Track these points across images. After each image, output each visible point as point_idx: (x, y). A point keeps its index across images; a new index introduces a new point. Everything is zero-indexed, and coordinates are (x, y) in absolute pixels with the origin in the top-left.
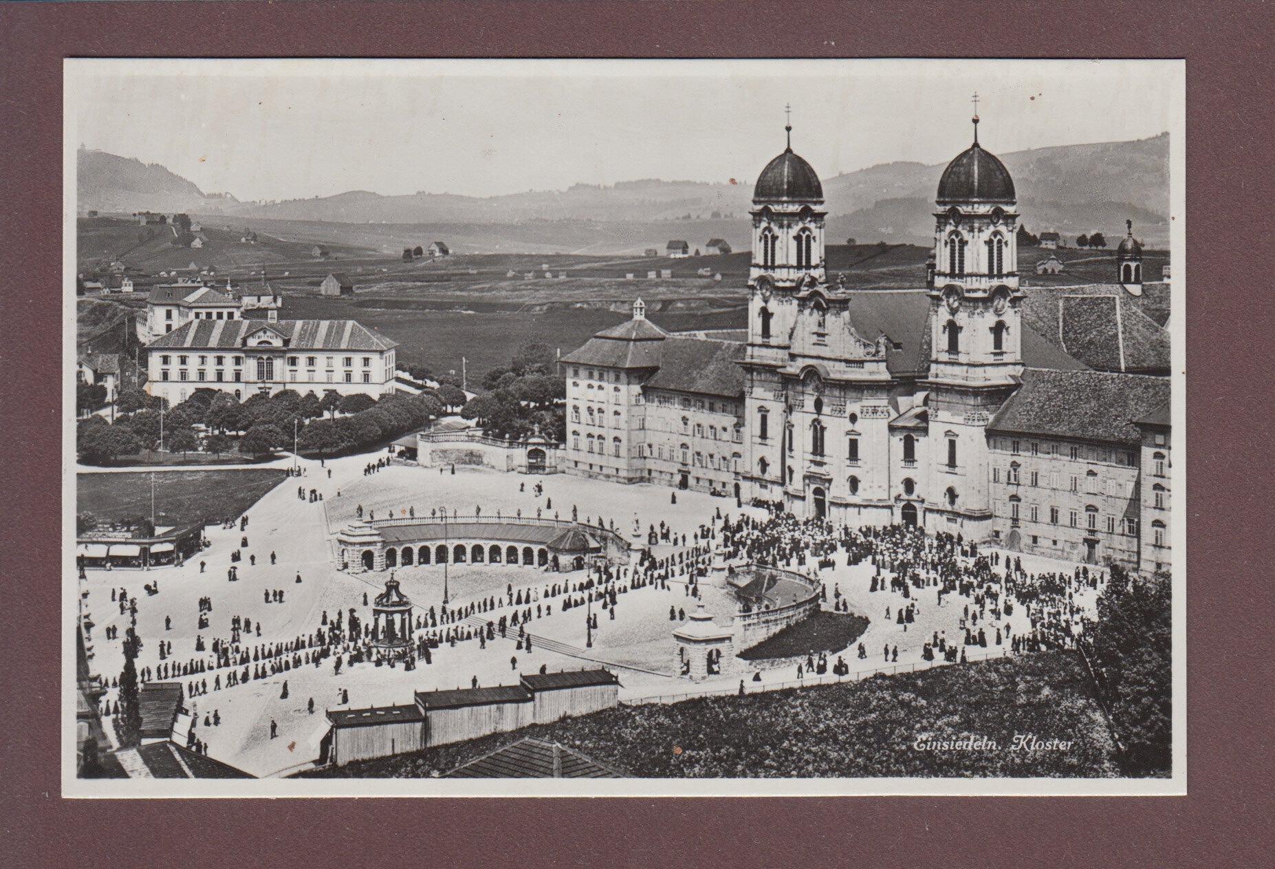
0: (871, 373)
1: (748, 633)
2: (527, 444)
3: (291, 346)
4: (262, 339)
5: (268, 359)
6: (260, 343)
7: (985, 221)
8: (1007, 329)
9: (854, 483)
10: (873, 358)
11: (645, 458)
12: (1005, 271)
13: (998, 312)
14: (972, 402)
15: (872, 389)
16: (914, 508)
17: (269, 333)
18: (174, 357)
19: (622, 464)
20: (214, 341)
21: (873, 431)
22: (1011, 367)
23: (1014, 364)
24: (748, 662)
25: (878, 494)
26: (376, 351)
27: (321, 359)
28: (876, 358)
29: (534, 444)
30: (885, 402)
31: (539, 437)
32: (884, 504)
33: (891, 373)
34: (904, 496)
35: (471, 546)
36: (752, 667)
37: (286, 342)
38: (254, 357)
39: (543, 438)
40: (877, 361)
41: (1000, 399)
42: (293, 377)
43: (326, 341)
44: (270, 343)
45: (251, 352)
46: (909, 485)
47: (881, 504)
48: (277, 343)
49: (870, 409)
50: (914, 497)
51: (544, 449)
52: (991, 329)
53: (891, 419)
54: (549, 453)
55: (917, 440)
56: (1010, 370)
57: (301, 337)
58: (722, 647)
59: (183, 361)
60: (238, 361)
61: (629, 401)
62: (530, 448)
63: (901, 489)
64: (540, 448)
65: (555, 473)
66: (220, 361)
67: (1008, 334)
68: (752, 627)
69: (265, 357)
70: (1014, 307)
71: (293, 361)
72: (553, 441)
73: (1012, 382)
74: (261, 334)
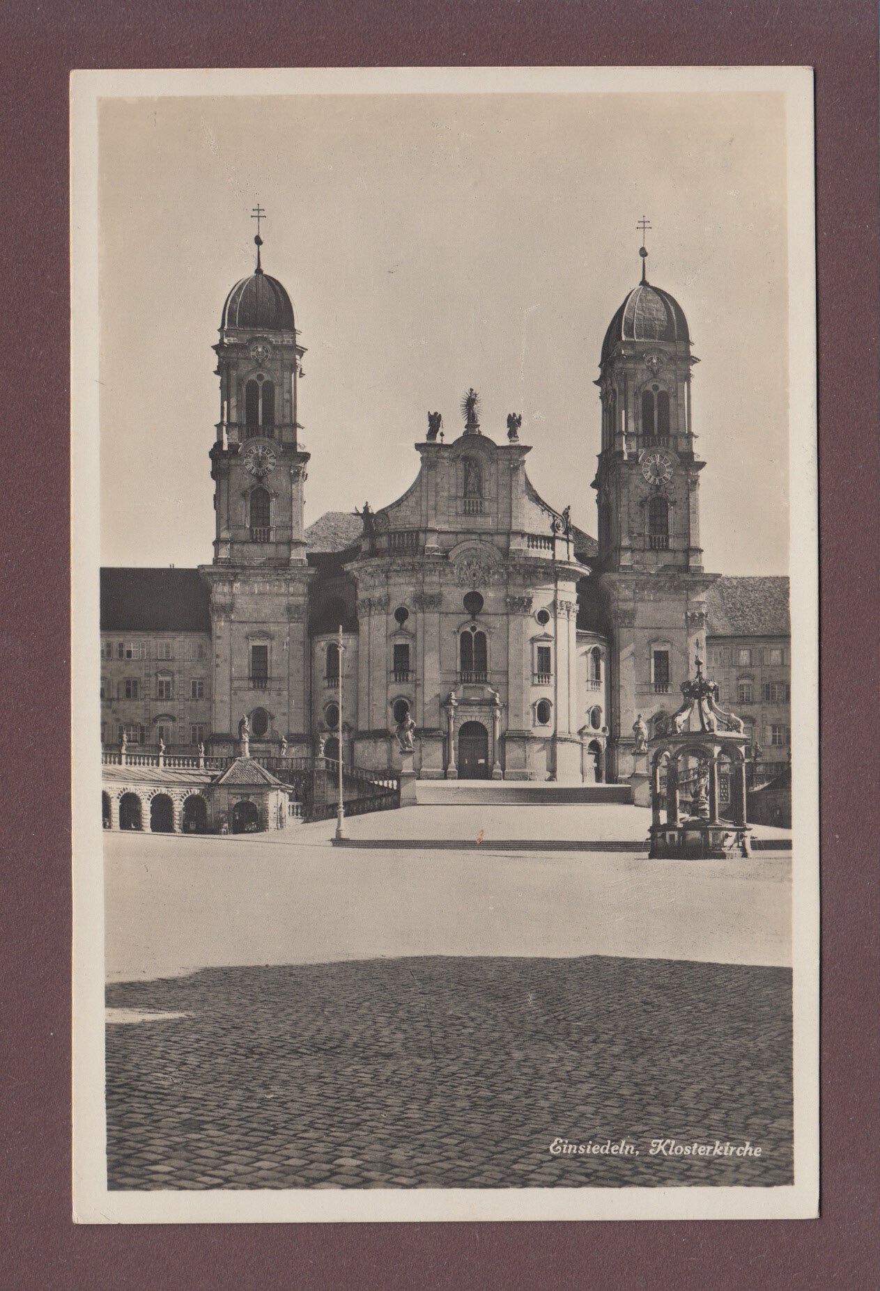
9: (543, 709)
15: (566, 578)
16: (598, 747)
21: (566, 637)
30: (575, 599)
34: (591, 729)
49: (565, 605)
50: (600, 731)
55: (603, 655)
63: (586, 720)
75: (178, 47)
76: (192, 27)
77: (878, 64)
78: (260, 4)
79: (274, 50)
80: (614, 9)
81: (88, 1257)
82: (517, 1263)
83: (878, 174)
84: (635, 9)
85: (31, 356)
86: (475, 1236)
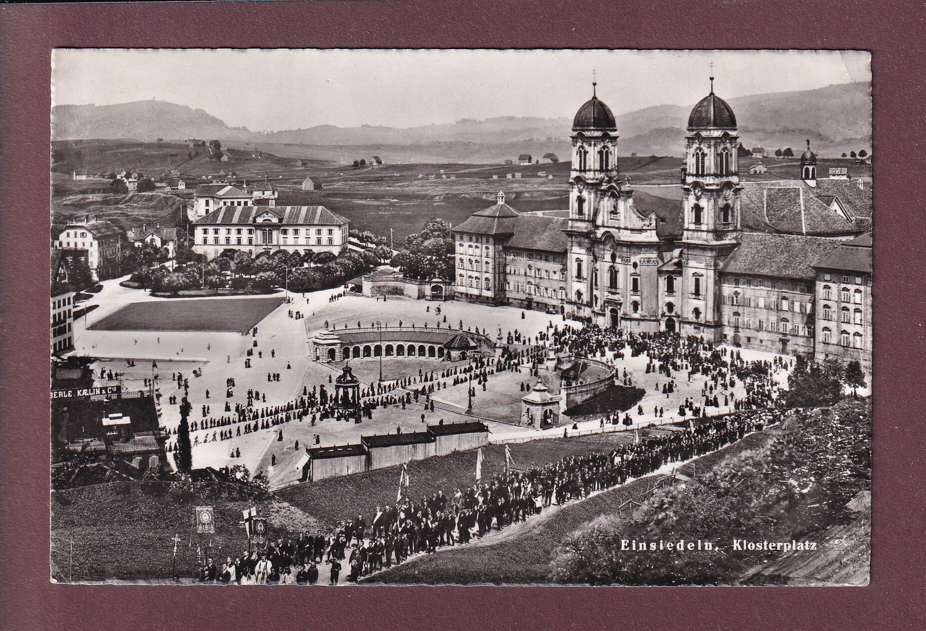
0: (647, 237)
1: (569, 399)
2: (431, 282)
3: (284, 222)
4: (266, 218)
5: (269, 230)
6: (264, 221)
7: (718, 141)
8: (732, 209)
9: (636, 305)
10: (648, 228)
11: (505, 290)
12: (730, 172)
13: (726, 198)
14: (710, 255)
15: (647, 247)
16: (674, 321)
17: (270, 215)
18: (211, 230)
19: (491, 294)
20: (235, 220)
21: (648, 273)
24: (569, 417)
25: (651, 312)
26: (336, 225)
27: (302, 231)
28: (650, 228)
29: (435, 282)
30: (655, 255)
32: (654, 319)
33: (659, 237)
34: (667, 314)
35: (396, 345)
37: (281, 220)
38: (260, 229)
39: (441, 278)
41: (727, 252)
42: (285, 242)
43: (306, 219)
44: (270, 221)
45: (259, 227)
46: (670, 306)
48: (275, 220)
49: (646, 260)
50: (673, 314)
51: (442, 285)
52: (721, 209)
53: (659, 266)
54: (445, 288)
55: (675, 279)
57: (290, 217)
58: (553, 407)
60: (250, 232)
61: (495, 255)
62: (432, 285)
63: (665, 309)
64: (439, 285)
66: (239, 232)
67: (732, 212)
68: (572, 395)
70: (736, 195)
71: (285, 232)
72: (447, 280)
73: (735, 242)
74: (265, 215)
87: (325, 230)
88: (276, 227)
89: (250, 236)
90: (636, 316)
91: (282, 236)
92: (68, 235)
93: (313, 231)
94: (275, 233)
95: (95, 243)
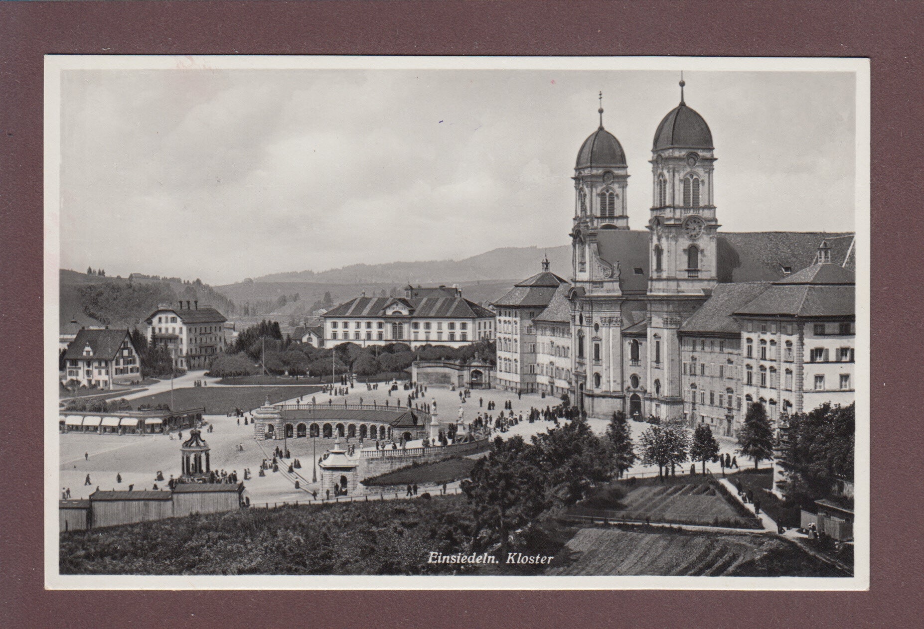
0: (608, 291)
1: (371, 466)
2: (470, 366)
3: (415, 314)
4: (395, 310)
5: (399, 324)
6: (394, 313)
7: (681, 163)
8: (702, 251)
9: (598, 377)
10: (610, 279)
11: (536, 374)
12: (701, 204)
13: (692, 238)
14: (666, 309)
15: (608, 304)
16: (639, 398)
17: (399, 306)
18: (340, 323)
19: (517, 378)
20: (365, 312)
21: (610, 336)
22: (706, 283)
23: (709, 280)
24: (365, 487)
25: (614, 387)
26: (470, 318)
27: (434, 324)
28: (612, 279)
29: (475, 366)
30: (618, 314)
31: (477, 361)
32: (617, 395)
33: (622, 291)
34: (632, 388)
35: (348, 425)
36: (368, 490)
37: (411, 312)
38: (390, 322)
39: (480, 362)
40: (612, 282)
41: (694, 308)
42: (416, 336)
43: (439, 311)
44: (401, 313)
45: (387, 319)
46: (635, 379)
47: (614, 395)
48: (405, 312)
49: (607, 319)
50: (638, 389)
51: (481, 370)
52: (685, 250)
53: (625, 327)
54: (485, 373)
55: (641, 344)
56: (705, 285)
57: (423, 308)
58: (349, 475)
59: (346, 325)
60: (380, 326)
61: (522, 331)
62: (472, 370)
63: (628, 383)
64: (478, 369)
65: (490, 388)
66: (369, 325)
67: (704, 256)
68: (375, 461)
69: (397, 323)
70: (708, 234)
71: (416, 326)
72: (488, 365)
73: (702, 294)
74: (395, 306)
75: (34, 502)
76: (20, 491)
77: (46, 2)
78: (3, 443)
79: (36, 433)
80: (7, 190)
81: (900, 566)
82: (904, 260)
83: (125, 2)
84: (7, 175)
85: (255, 607)
86: (885, 290)
87: (458, 324)
88: (408, 319)
89: (381, 330)
90: (597, 391)
91: (413, 330)
92: (160, 319)
93: (445, 324)
94: (406, 327)
95: (185, 328)
